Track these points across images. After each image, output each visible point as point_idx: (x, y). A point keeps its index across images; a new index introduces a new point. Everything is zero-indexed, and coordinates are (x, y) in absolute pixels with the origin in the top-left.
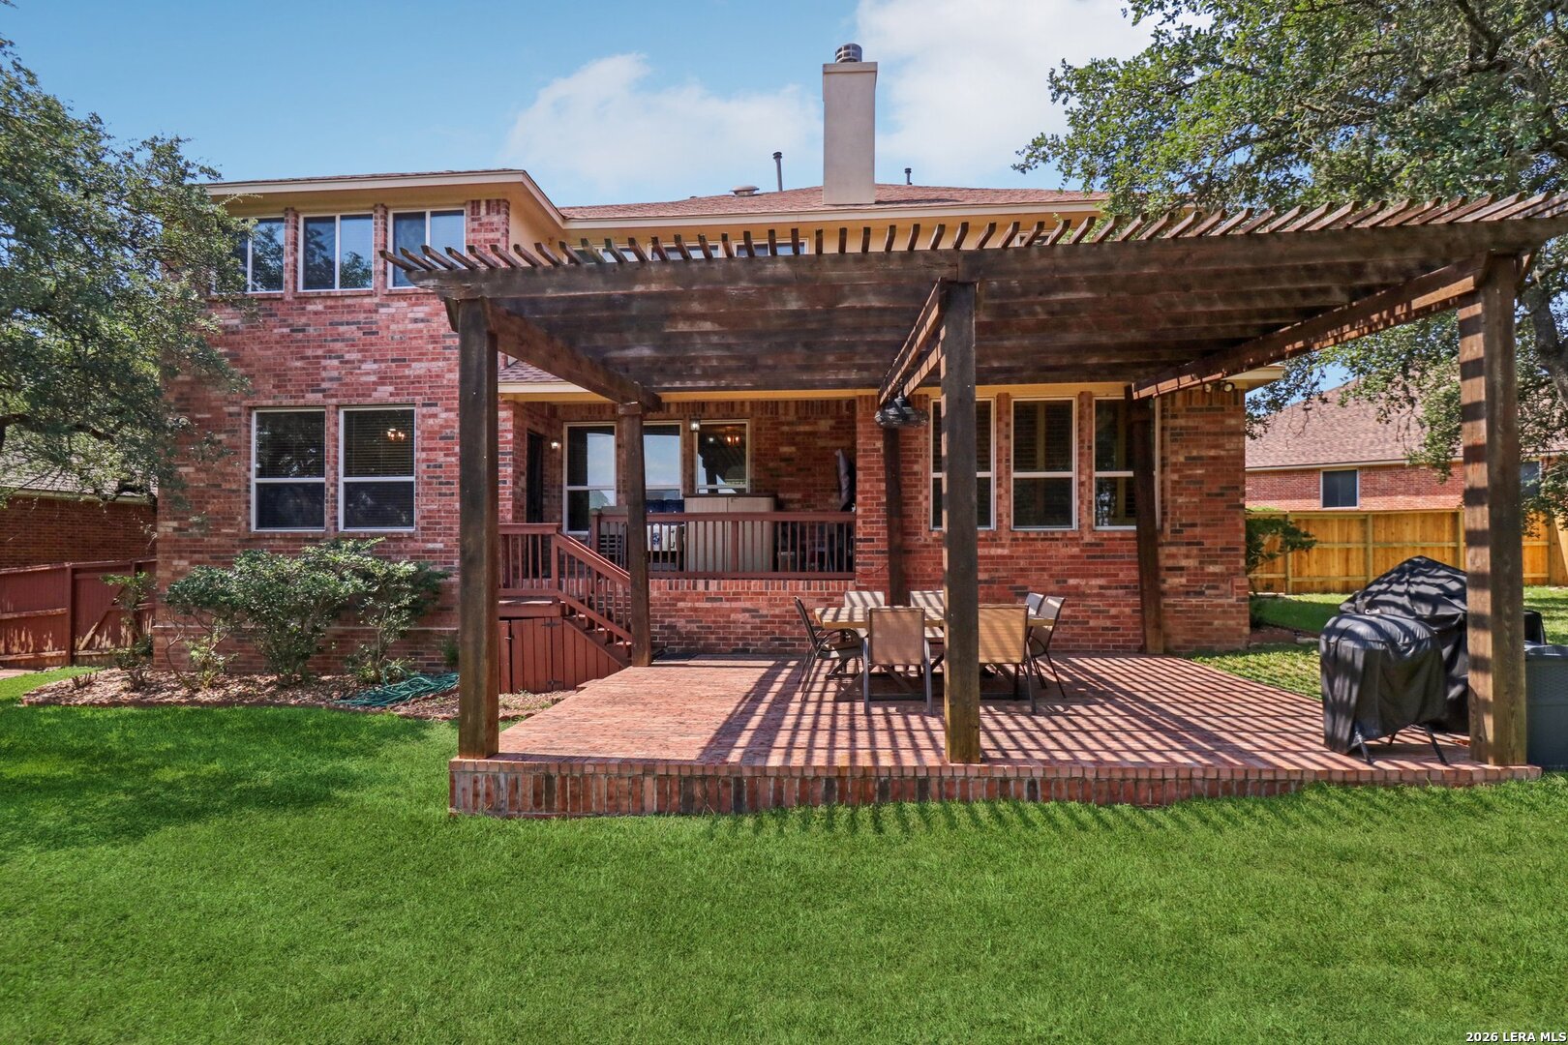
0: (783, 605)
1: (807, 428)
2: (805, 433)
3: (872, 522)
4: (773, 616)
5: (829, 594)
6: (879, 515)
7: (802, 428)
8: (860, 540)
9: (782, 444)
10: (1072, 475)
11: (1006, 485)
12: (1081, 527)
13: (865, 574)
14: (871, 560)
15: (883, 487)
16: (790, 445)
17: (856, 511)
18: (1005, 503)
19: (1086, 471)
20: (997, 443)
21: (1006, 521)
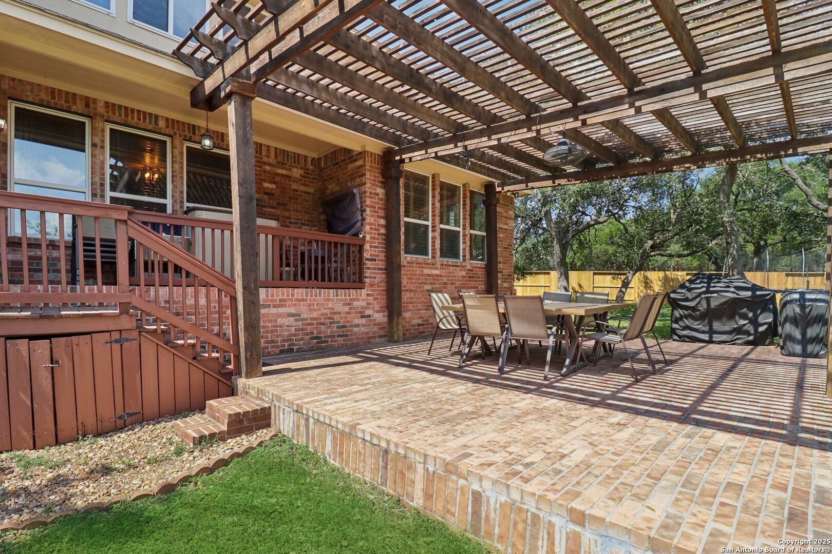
0: (319, 309)
1: (284, 172)
2: (283, 175)
3: (375, 247)
4: (312, 319)
5: (351, 300)
6: (379, 242)
7: (280, 171)
8: (368, 259)
9: (265, 181)
10: (460, 229)
11: (438, 231)
12: (464, 260)
13: (372, 285)
14: (374, 274)
15: (382, 222)
16: (271, 182)
17: (364, 237)
18: (438, 242)
19: (468, 228)
20: (433, 204)
21: (438, 253)
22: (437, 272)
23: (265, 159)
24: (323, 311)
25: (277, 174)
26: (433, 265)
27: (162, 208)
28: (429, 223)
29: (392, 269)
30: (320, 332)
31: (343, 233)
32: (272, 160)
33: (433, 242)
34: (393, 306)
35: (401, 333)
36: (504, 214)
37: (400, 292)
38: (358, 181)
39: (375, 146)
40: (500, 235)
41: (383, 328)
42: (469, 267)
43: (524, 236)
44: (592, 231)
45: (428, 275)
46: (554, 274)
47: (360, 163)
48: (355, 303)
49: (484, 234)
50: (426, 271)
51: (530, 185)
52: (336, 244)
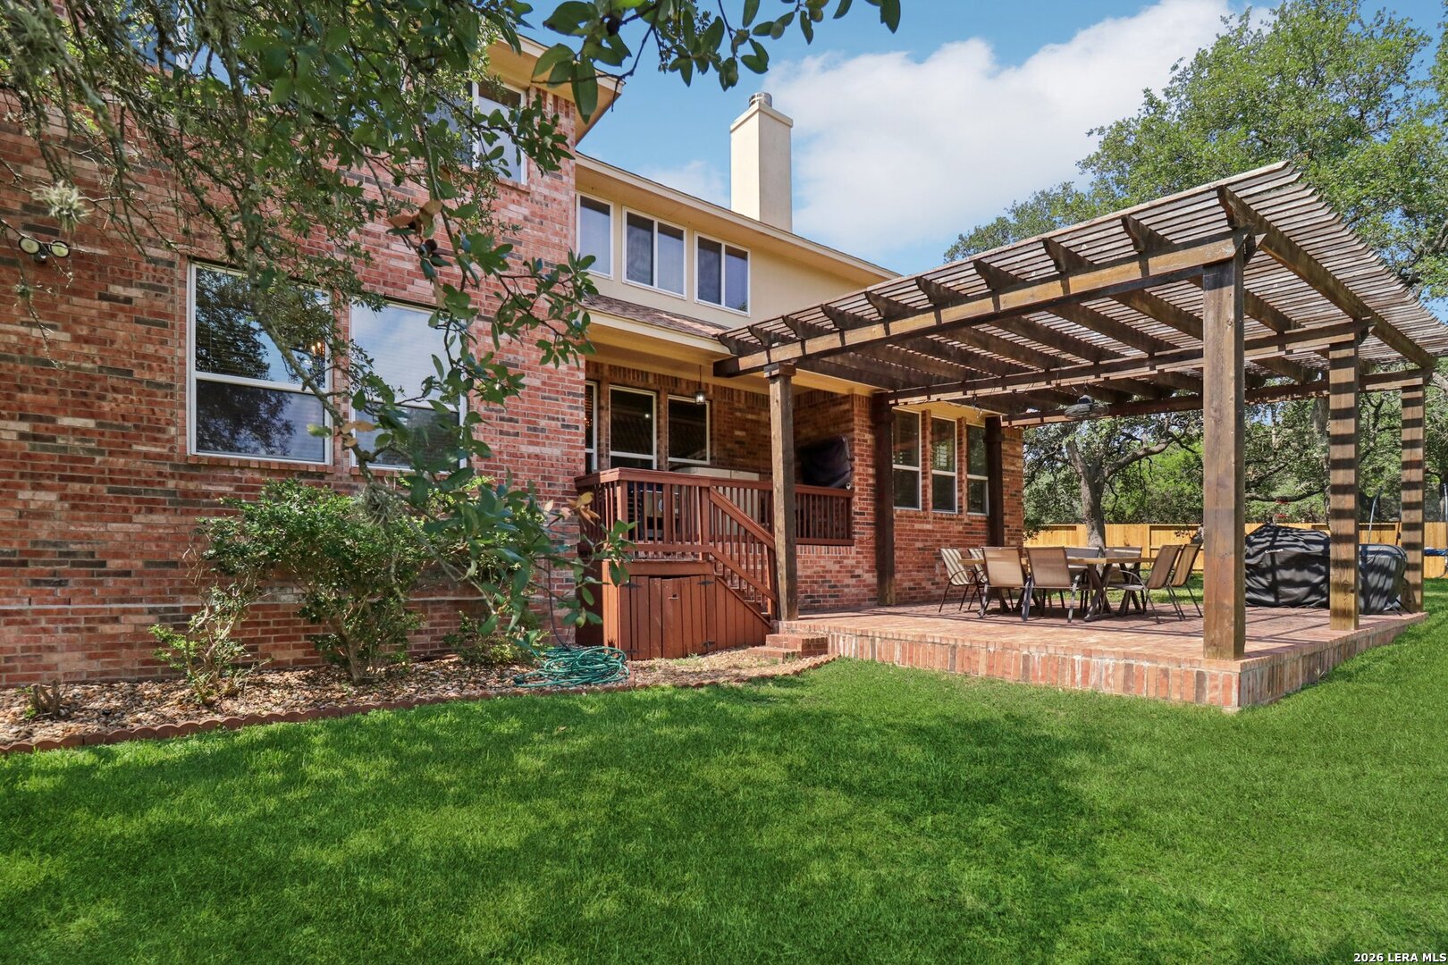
0: (814, 567)
1: (754, 417)
2: (752, 421)
3: (864, 499)
5: (841, 557)
6: (868, 493)
8: (856, 513)
9: (736, 428)
10: (955, 474)
11: (930, 478)
12: (960, 512)
13: (861, 542)
14: (863, 530)
15: (871, 471)
16: (741, 430)
17: (853, 489)
18: (930, 491)
19: (965, 472)
20: (924, 446)
21: (931, 505)
22: (929, 527)
23: (736, 405)
24: (816, 569)
25: (747, 420)
26: (924, 519)
27: (648, 464)
28: (919, 469)
29: (883, 524)
30: (813, 591)
31: (827, 484)
32: (742, 405)
33: (925, 492)
34: (884, 564)
35: (893, 595)
36: (1011, 452)
37: (893, 549)
38: (843, 426)
39: (862, 389)
40: (1006, 479)
41: (873, 590)
42: (966, 521)
43: (1033, 474)
44: (1145, 463)
45: (920, 531)
46: (1082, 529)
47: (847, 407)
48: (845, 561)
49: (986, 478)
50: (917, 526)
51: (1046, 419)
52: (814, 496)
